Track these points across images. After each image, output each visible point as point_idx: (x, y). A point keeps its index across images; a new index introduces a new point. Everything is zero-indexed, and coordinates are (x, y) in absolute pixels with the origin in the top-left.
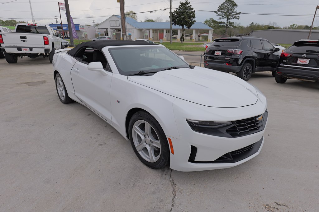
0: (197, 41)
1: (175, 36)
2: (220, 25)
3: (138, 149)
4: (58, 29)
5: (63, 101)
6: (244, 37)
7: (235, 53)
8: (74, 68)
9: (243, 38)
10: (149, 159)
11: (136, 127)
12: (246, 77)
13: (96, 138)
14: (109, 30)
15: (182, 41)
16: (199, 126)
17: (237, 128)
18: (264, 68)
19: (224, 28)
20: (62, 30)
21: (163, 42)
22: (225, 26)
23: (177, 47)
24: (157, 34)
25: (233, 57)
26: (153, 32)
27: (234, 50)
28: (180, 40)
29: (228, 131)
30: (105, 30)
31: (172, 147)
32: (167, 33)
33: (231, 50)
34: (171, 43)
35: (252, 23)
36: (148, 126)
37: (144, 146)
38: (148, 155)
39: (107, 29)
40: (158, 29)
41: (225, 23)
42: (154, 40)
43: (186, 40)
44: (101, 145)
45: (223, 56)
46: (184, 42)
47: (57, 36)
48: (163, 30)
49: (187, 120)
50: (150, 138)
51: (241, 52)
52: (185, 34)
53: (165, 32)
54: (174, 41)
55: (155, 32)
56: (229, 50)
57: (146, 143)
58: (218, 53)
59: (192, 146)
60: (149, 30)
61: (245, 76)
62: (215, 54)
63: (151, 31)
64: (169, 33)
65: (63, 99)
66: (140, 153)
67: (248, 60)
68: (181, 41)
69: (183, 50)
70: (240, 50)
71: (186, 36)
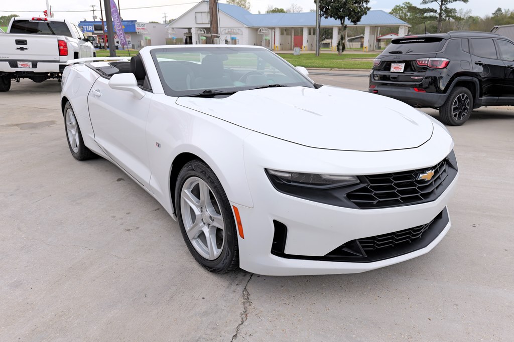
0: (373, 51)
1: (327, 41)
2: (425, 15)
3: (190, 236)
4: (96, 29)
5: (76, 155)
6: (455, 32)
7: (433, 65)
8: (94, 90)
9: (450, 34)
10: (208, 253)
11: (186, 191)
12: (459, 117)
13: (122, 219)
14: (193, 31)
15: (341, 51)
16: (292, 183)
17: (371, 192)
18: (500, 98)
19: (435, 23)
20: (102, 32)
21: (301, 52)
22: (436, 18)
23: (326, 63)
24: (289, 36)
25: (428, 73)
26: (282, 34)
27: (430, 59)
28: (336, 48)
29: (350, 196)
30: (187, 31)
31: (240, 224)
32: (310, 34)
33: (425, 61)
34: (317, 55)
35: (499, 10)
36: (205, 187)
37: (200, 229)
38: (206, 245)
39: (189, 29)
40: (293, 28)
41: (435, 11)
42: (282, 49)
43: (347, 49)
44: (128, 230)
45: (408, 73)
46: (344, 53)
47: (86, 40)
48: (302, 29)
49: (266, 170)
50: (209, 211)
51: (447, 64)
52: (348, 36)
53: (305, 33)
54: (324, 51)
55: (285, 33)
56: (419, 61)
57: (204, 224)
58: (398, 68)
59: (274, 221)
60: (274, 28)
61: (455, 115)
62: (392, 70)
63: (278, 32)
64: (314, 34)
65: (76, 150)
66: (194, 243)
67: (462, 80)
68: (338, 49)
69: (340, 68)
70: (443, 59)
71: (351, 41)
